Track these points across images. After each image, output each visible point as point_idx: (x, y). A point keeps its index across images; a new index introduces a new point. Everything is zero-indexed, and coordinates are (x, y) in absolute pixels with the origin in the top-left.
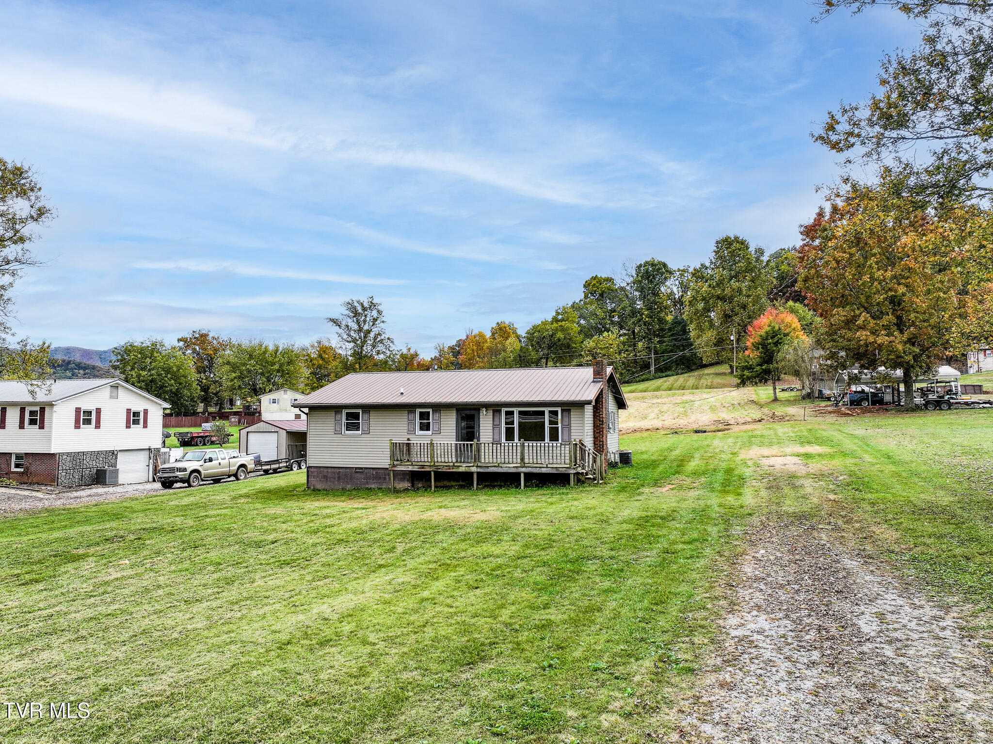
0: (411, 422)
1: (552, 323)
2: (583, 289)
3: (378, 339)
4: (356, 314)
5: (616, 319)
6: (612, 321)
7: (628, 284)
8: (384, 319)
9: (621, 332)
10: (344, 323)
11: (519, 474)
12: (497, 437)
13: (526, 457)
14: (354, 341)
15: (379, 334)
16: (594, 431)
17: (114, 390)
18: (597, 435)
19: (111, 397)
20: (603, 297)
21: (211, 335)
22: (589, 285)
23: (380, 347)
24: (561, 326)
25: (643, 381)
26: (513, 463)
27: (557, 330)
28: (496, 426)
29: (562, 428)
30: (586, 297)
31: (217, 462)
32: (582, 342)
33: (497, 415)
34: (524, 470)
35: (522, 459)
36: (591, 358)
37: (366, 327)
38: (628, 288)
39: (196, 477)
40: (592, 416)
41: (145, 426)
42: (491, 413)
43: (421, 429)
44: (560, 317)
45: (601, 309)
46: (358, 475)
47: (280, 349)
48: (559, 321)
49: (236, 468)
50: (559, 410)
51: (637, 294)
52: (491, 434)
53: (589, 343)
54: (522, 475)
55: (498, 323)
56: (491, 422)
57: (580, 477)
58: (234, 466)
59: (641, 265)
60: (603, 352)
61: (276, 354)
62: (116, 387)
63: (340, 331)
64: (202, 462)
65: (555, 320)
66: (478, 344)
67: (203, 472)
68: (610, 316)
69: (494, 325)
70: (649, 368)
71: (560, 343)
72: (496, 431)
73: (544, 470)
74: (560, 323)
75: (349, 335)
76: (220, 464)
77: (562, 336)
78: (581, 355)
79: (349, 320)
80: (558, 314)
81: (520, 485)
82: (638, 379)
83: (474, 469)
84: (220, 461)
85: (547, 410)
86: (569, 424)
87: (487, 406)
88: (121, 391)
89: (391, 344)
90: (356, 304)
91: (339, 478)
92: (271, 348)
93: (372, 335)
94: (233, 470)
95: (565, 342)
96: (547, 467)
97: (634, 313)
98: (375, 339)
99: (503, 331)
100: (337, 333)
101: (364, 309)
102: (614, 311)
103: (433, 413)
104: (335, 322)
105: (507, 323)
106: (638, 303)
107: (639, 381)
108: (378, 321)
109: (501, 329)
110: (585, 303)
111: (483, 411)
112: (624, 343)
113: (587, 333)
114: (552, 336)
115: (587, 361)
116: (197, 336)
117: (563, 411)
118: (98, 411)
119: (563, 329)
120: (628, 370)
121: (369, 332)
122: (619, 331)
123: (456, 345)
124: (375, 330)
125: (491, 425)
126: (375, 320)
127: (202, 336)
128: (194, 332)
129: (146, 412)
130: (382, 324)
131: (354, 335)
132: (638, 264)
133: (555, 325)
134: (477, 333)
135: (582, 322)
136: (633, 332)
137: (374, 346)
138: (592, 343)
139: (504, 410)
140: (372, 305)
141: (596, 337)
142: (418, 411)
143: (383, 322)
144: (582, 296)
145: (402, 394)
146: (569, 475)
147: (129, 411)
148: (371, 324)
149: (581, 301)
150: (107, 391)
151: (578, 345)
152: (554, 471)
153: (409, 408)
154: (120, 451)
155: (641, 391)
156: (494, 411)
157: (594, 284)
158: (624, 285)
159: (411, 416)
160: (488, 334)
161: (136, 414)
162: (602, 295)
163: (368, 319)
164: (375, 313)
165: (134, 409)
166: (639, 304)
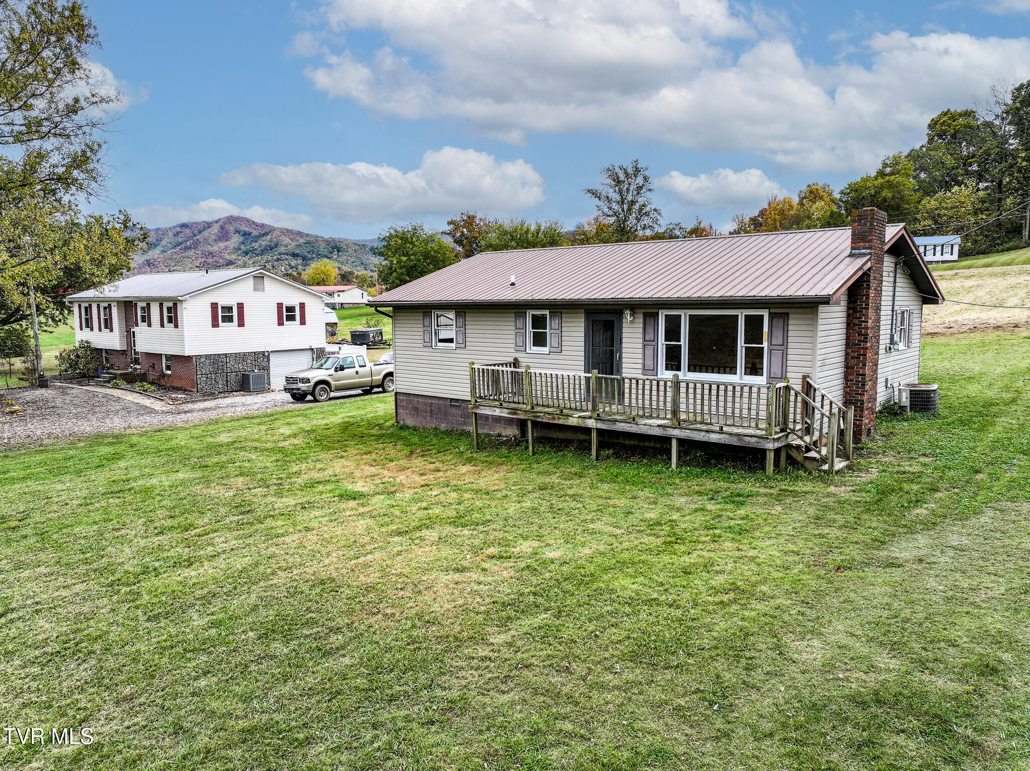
0: (520, 332)
1: (876, 178)
2: (927, 131)
3: (644, 211)
4: (619, 182)
5: (975, 167)
6: (967, 170)
7: (997, 116)
8: (651, 187)
9: (981, 185)
10: (604, 193)
11: (667, 440)
12: (649, 363)
13: (683, 407)
14: (615, 214)
15: (644, 205)
16: (847, 354)
17: (259, 280)
18: (852, 362)
19: (255, 289)
20: (955, 138)
21: (479, 216)
22: (936, 124)
23: (646, 221)
24: (888, 181)
25: (1009, 250)
26: (658, 417)
27: (882, 187)
28: (648, 342)
29: (770, 351)
30: (931, 141)
31: (354, 370)
32: (919, 202)
33: (650, 322)
34: (676, 433)
35: (675, 412)
36: (930, 222)
37: (630, 198)
38: (997, 122)
39: (323, 389)
40: (844, 326)
41: (303, 322)
42: (640, 320)
43: (536, 344)
44: (888, 170)
45: (951, 154)
46: (454, 410)
47: (543, 228)
48: (886, 175)
49: (381, 377)
50: (765, 313)
51: (1011, 129)
52: (641, 356)
53: (930, 203)
54: (674, 443)
55: (809, 186)
56: (641, 335)
57: (794, 454)
58: (379, 375)
59: (1022, 86)
60: (950, 213)
61: (538, 233)
62: (259, 278)
63: (600, 203)
64: (332, 371)
65: (881, 174)
66: (782, 212)
67: (333, 383)
68: (965, 165)
69: (804, 188)
70: (1020, 233)
71: (886, 204)
72: (649, 351)
73: (714, 438)
74: (887, 178)
75: (610, 208)
76: (357, 372)
77: (890, 195)
78: (916, 219)
79: (611, 190)
80: (885, 165)
81: (670, 459)
82: (1001, 248)
83: (591, 423)
84: (357, 368)
85: (742, 315)
86: (785, 343)
87: (635, 306)
88: (267, 282)
89: (659, 217)
90: (617, 170)
91: (431, 412)
92: (533, 228)
93: (637, 206)
94: (377, 380)
95: (892, 202)
96: (721, 431)
97: (1003, 156)
98: (640, 210)
99: (813, 195)
100: (597, 206)
101: (627, 175)
102: (973, 157)
103: (551, 318)
104: (595, 194)
105: (821, 184)
106: (1011, 141)
107: (1002, 251)
108: (644, 190)
109: (811, 192)
110: (928, 149)
111: (628, 316)
112: (983, 201)
113: (927, 190)
114: (874, 196)
115: (925, 226)
116: (465, 218)
117: (772, 316)
118: (240, 306)
119: (891, 186)
120: (987, 236)
121: (633, 203)
122: (978, 184)
123: (759, 216)
124: (641, 200)
125: (641, 341)
126: (639, 188)
127: (469, 217)
128: (462, 214)
129: (302, 306)
130: (648, 194)
131: (616, 208)
132: (1017, 86)
133: (880, 180)
134: (782, 199)
135: (923, 175)
136: (1000, 184)
137: (638, 220)
138: (933, 203)
139: (662, 315)
140: (637, 170)
141: (940, 193)
142: (530, 313)
143: (650, 190)
144: (924, 140)
145: (513, 284)
146: (763, 452)
147: (280, 306)
148: (635, 193)
149: (923, 146)
150: (250, 283)
151: (912, 205)
152: (734, 441)
153: (516, 309)
154: (271, 352)
155: (1003, 265)
156: (646, 316)
157: (944, 122)
158: (990, 118)
159: (520, 323)
160: (796, 200)
161: (290, 309)
162: (954, 136)
163: (631, 188)
164: (640, 180)
165: (287, 303)
166: (1014, 143)
